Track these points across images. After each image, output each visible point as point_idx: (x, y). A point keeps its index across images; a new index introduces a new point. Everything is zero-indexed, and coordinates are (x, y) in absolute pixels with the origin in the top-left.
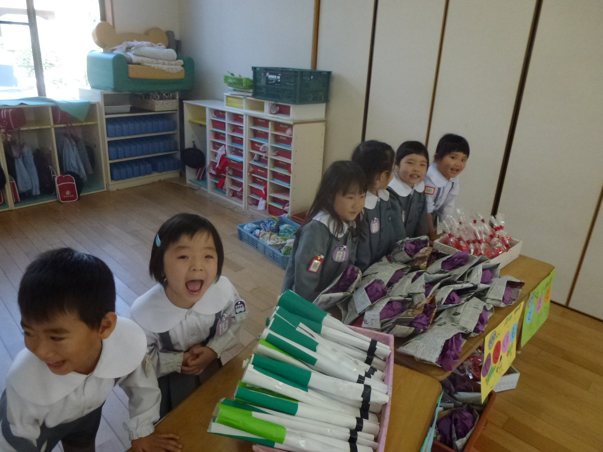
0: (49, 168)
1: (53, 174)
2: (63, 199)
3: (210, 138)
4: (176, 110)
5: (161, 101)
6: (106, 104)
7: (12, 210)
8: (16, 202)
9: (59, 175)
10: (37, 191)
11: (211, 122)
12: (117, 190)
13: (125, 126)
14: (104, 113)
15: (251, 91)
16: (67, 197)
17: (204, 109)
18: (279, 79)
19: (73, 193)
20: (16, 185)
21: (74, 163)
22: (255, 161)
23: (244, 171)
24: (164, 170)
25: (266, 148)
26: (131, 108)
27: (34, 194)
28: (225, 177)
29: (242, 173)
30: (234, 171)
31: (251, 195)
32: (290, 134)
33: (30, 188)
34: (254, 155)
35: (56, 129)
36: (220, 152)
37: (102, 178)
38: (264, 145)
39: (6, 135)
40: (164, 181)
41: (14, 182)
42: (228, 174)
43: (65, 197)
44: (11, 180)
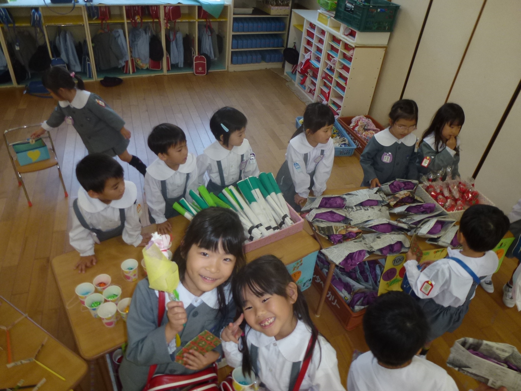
0: (191, 49)
1: (194, 54)
2: (197, 73)
3: (303, 44)
4: (288, 15)
5: (277, 7)
6: (235, 7)
7: (165, 75)
8: (168, 70)
9: (197, 55)
10: (181, 65)
11: (306, 31)
12: (234, 71)
13: (246, 25)
14: (232, 14)
15: (334, 13)
16: (199, 71)
17: (303, 19)
18: (353, 8)
19: (203, 69)
20: (169, 59)
21: (208, 47)
22: (327, 69)
23: (318, 75)
24: (270, 61)
25: (335, 61)
26: (253, 11)
27: (179, 66)
28: (307, 77)
29: (317, 76)
30: (314, 73)
31: (320, 94)
32: (351, 55)
33: (177, 62)
34: (328, 65)
35: (198, 22)
36: (307, 56)
37: (225, 61)
38: (334, 58)
39: (167, 25)
40: (269, 69)
41: (169, 56)
42: (309, 74)
43: (198, 71)
44: (167, 55)
